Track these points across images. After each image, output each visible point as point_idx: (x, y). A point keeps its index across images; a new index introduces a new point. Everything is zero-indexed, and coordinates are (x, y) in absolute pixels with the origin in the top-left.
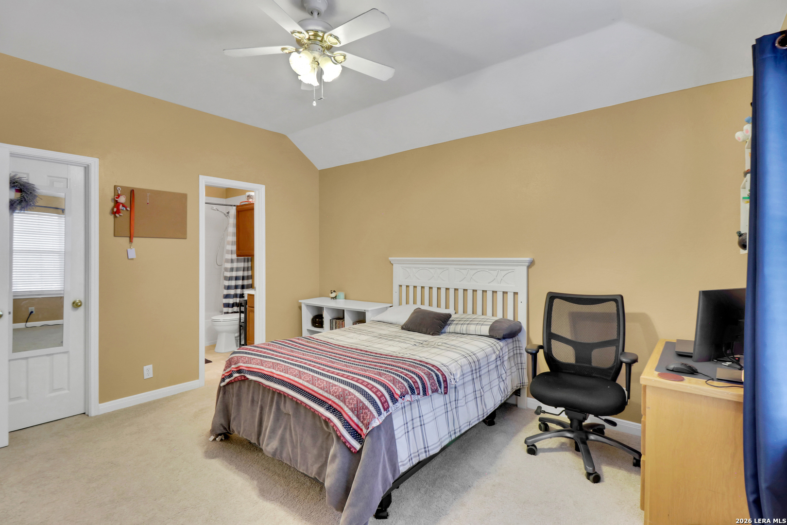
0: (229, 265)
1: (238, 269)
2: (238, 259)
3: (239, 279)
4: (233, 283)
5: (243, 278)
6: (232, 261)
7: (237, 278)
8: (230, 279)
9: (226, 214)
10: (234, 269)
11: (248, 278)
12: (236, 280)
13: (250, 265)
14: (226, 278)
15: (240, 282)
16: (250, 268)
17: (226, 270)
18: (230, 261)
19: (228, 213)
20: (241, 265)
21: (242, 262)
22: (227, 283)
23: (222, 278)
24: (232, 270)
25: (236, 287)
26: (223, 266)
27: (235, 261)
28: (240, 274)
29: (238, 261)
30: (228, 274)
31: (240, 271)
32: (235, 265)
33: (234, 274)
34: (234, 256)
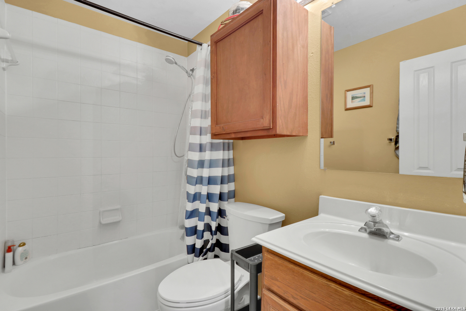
0: (195, 156)
1: (212, 164)
2: (212, 144)
3: (215, 183)
4: (204, 190)
5: (223, 180)
6: (201, 148)
7: (211, 181)
8: (199, 180)
9: (189, 71)
10: (206, 164)
11: (230, 179)
12: (209, 183)
13: (231, 157)
14: (190, 180)
15: (216, 189)
16: (231, 161)
17: (190, 164)
18: (198, 148)
19: (193, 70)
20: (220, 155)
21: (220, 150)
22: (192, 189)
23: (184, 179)
24: (201, 164)
25: (210, 197)
26: (186, 158)
27: (208, 147)
28: (218, 172)
29: (213, 147)
30: (194, 173)
31: (217, 166)
32: (207, 155)
33: (206, 173)
34: (207, 139)
